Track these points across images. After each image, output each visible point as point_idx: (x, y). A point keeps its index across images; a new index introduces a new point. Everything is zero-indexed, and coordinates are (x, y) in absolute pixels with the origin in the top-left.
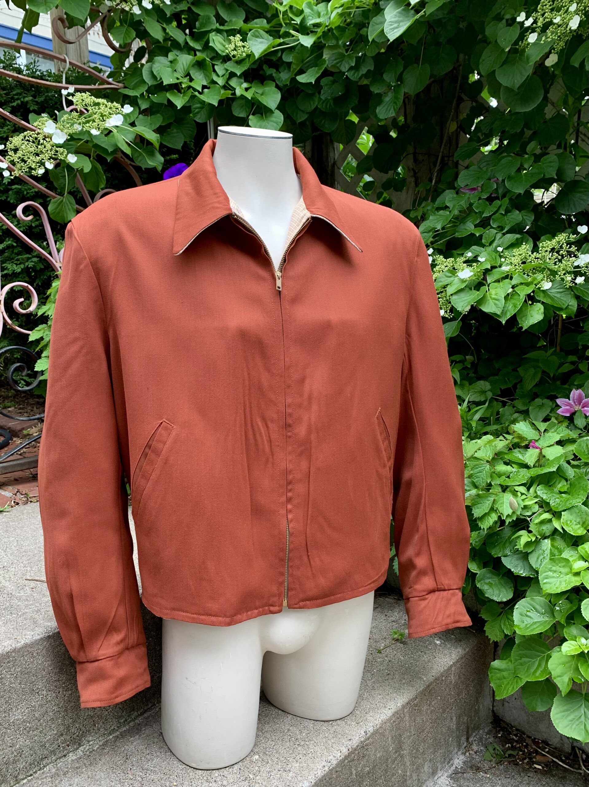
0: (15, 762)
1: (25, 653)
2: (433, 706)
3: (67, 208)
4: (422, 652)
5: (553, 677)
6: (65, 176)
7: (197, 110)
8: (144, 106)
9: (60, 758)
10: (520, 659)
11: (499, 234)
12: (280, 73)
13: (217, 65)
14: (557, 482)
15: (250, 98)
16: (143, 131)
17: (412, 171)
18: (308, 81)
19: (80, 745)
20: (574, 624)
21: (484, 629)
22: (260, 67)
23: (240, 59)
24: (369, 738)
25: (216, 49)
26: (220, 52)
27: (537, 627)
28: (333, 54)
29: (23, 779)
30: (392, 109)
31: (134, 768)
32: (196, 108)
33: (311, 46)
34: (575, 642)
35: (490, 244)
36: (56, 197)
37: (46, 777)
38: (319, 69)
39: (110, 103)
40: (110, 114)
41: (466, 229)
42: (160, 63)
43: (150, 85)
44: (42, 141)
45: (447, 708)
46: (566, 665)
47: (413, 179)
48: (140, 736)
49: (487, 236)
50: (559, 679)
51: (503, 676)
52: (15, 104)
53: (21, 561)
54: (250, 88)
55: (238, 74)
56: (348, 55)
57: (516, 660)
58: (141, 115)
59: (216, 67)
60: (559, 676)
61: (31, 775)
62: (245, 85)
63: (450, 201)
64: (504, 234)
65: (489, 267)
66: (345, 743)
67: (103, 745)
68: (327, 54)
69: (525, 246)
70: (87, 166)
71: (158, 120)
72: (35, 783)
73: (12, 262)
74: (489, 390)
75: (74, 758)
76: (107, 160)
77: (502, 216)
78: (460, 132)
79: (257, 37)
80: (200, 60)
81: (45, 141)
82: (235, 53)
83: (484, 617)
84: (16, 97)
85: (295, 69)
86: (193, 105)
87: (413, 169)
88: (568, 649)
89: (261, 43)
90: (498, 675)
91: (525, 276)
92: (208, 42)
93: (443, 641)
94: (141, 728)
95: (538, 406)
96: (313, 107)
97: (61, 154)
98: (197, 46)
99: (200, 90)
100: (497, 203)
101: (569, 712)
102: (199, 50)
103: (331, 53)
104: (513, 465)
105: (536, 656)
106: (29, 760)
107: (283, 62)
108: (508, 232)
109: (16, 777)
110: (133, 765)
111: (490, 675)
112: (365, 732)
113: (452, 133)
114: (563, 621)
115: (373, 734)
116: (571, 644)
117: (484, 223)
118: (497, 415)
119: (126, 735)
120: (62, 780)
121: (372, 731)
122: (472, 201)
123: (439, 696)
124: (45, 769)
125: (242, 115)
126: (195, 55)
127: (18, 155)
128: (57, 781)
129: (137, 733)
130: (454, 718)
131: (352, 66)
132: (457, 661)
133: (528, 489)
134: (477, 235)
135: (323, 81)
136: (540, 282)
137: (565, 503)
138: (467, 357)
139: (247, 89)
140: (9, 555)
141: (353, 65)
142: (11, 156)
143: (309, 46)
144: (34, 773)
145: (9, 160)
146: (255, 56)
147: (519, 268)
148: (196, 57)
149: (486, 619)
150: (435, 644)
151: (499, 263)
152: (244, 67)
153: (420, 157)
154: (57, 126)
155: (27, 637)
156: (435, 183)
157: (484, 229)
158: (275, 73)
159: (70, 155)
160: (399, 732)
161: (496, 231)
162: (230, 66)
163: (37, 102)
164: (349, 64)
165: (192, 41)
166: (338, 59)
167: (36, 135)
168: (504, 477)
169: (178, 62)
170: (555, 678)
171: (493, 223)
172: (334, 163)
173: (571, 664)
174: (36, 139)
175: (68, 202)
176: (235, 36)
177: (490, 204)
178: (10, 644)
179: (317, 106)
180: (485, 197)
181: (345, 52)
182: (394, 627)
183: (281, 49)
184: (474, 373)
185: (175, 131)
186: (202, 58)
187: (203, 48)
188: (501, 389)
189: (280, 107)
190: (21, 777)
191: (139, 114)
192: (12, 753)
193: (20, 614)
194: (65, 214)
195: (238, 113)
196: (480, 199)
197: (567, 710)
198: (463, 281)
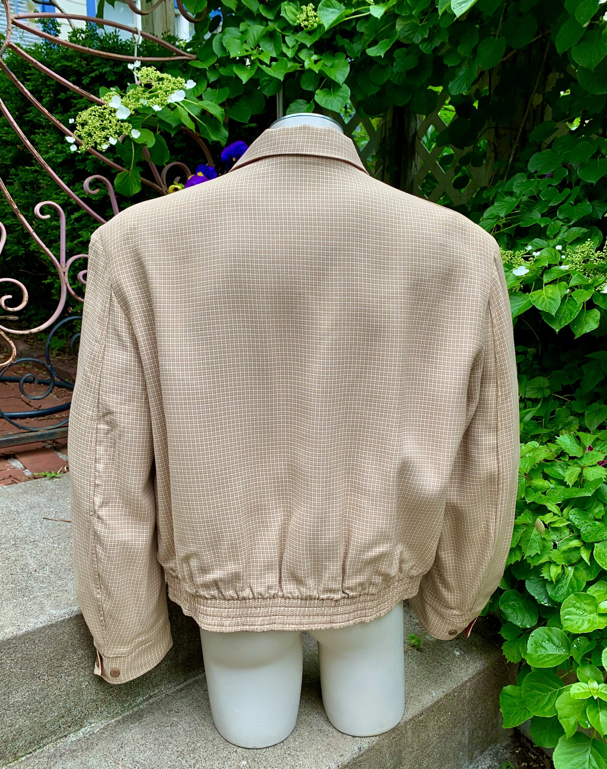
0: (14, 740)
1: (27, 641)
2: (441, 722)
3: (132, 181)
4: (438, 663)
5: (558, 716)
6: (132, 150)
7: (265, 83)
8: (212, 78)
9: (61, 738)
10: (531, 691)
11: (564, 227)
12: (353, 43)
13: (288, 36)
14: (594, 506)
15: (317, 72)
16: (208, 105)
17: (493, 146)
18: (378, 55)
19: (81, 726)
20: (590, 663)
21: (502, 648)
22: (333, 38)
23: (312, 29)
24: (362, 755)
25: (287, 19)
26: (291, 23)
27: (549, 661)
28: (406, 24)
29: (23, 756)
30: (465, 85)
31: (126, 759)
32: (264, 81)
33: (382, 17)
34: (586, 684)
35: (555, 237)
36: (123, 171)
37: (44, 756)
38: (390, 41)
39: (174, 78)
40: (173, 89)
41: (532, 218)
42: (230, 34)
43: (219, 57)
44: (107, 116)
45: (459, 723)
46: (575, 706)
47: (493, 154)
48: (139, 724)
49: (552, 228)
50: (564, 719)
51: (514, 703)
52: (93, 75)
53: (52, 536)
54: (320, 60)
55: (308, 46)
56: (423, 25)
57: (527, 691)
58: (209, 89)
59: (287, 39)
60: (565, 717)
61: (30, 753)
62: (315, 57)
63: (518, 186)
64: (570, 227)
65: (547, 265)
66: (336, 759)
67: (104, 729)
68: (399, 25)
69: (589, 243)
70: (151, 141)
71: (225, 93)
72: (32, 761)
73: (88, 230)
74: (547, 388)
75: (74, 739)
76: (171, 135)
77: (570, 206)
78: (546, 105)
79: (329, 6)
80: (271, 30)
81: (110, 116)
82: (306, 23)
83: (503, 635)
84: (95, 67)
85: (367, 40)
86: (262, 78)
87: (493, 144)
88: (577, 692)
89: (333, 12)
90: (509, 702)
91: (585, 277)
92: (279, 12)
93: (463, 653)
94: (143, 715)
95: (596, 411)
96: (385, 80)
97: (125, 129)
98: (270, 16)
99: (268, 63)
100: (567, 191)
101: (573, 755)
102: (271, 20)
103: (404, 23)
104: (551, 480)
105: (547, 689)
106: (29, 739)
107: (357, 32)
108: (574, 225)
109: (15, 754)
110: (125, 756)
111: (501, 700)
112: (360, 749)
113: (537, 106)
114: (578, 659)
115: (368, 751)
116: (581, 686)
117: (551, 213)
118: (551, 416)
119: (127, 721)
120: (56, 763)
121: (366, 748)
122: (540, 189)
123: (450, 711)
124: (45, 748)
125: (310, 89)
126: (267, 25)
127: (85, 130)
128: (52, 763)
129: (138, 720)
130: (467, 733)
131: (425, 38)
132: (474, 677)
133: (562, 510)
134: (542, 226)
135: (397, 53)
136: (600, 284)
137: (596, 534)
138: (529, 350)
139: (316, 62)
140: (43, 528)
141: (426, 36)
142: (78, 130)
143: (379, 17)
144: (33, 751)
145: (77, 134)
146: (324, 28)
147: (580, 268)
148: (268, 27)
149: (505, 638)
150: (454, 655)
151: (559, 260)
152: (314, 37)
153: (502, 132)
154: (123, 100)
155: (30, 624)
156: (512, 161)
157: (551, 218)
158: (348, 44)
159: (134, 130)
160: (399, 748)
161: (562, 223)
162: (301, 38)
163: (114, 72)
164: (422, 35)
165: (265, 11)
166: (411, 30)
167: (102, 110)
168: (540, 493)
169: (248, 33)
170: (561, 718)
171: (560, 214)
172: (416, 133)
173: (581, 705)
174: (102, 113)
175: (133, 176)
176: (307, 6)
177: (560, 192)
178: (12, 631)
179: (389, 79)
180: (556, 184)
181: (418, 22)
182: (416, 631)
183: (356, 18)
184: (538, 364)
185: (243, 103)
186: (273, 29)
187: (275, 18)
188: (562, 385)
189: (349, 81)
190: (20, 754)
191: (207, 87)
192: (12, 732)
193: (31, 597)
194: (130, 187)
195: (307, 87)
196: (549, 186)
197: (571, 753)
198: (518, 278)
